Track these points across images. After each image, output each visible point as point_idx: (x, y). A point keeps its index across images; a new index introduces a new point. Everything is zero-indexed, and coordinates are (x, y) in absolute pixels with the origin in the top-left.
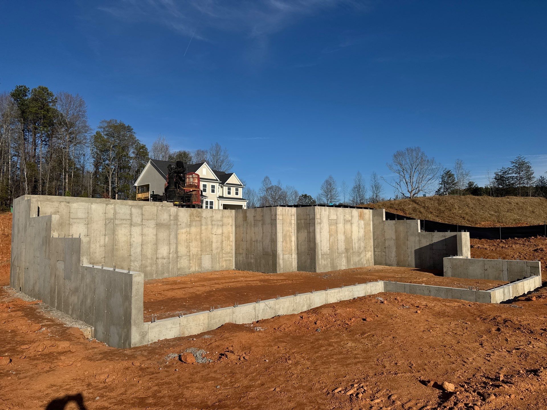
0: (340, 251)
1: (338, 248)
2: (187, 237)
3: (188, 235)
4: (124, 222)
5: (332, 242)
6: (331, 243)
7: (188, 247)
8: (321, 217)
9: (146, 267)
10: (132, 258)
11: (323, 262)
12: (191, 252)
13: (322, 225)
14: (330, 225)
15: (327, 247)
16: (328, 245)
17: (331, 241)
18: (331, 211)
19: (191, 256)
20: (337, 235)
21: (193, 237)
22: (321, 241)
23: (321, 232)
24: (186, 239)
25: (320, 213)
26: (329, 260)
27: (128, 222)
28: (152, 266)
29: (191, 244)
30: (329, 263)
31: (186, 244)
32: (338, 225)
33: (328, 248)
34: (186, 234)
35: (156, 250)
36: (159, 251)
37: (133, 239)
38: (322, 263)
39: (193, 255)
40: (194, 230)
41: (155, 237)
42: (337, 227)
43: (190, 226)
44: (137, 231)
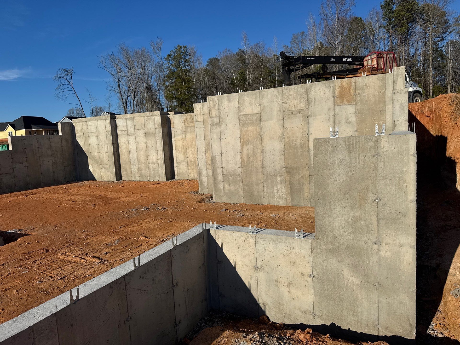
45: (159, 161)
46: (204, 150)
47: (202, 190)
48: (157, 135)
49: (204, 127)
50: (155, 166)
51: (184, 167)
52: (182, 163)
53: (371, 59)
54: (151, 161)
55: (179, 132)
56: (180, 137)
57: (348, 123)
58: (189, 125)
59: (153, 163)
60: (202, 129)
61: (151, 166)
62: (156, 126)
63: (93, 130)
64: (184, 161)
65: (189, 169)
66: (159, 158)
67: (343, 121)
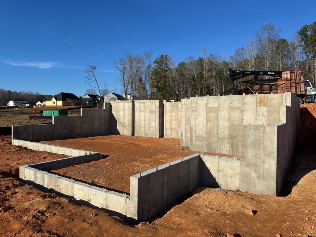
0: (221, 136)
1: (217, 132)
2: (170, 118)
3: (171, 117)
4: (138, 110)
5: (210, 128)
6: (208, 128)
7: (171, 123)
8: (196, 106)
9: (146, 131)
10: (141, 126)
11: (198, 143)
12: (172, 127)
13: (197, 112)
14: (208, 112)
15: (203, 131)
16: (205, 129)
17: (209, 126)
18: (211, 99)
19: (172, 128)
20: (218, 121)
21: (174, 119)
22: (196, 126)
23: (196, 118)
24: (170, 119)
25: (196, 102)
26: (205, 142)
27: (139, 110)
28: (148, 131)
29: (172, 122)
30: (205, 145)
31: (169, 122)
32: (219, 112)
33: (205, 132)
34: (170, 116)
35: (150, 124)
36: (151, 124)
37: (141, 118)
38: (196, 143)
39: (174, 128)
40: (174, 114)
41: (149, 117)
42: (218, 114)
43: (172, 112)
44: (142, 114)
45: (156, 127)
46: (185, 123)
47: (182, 144)
48: (156, 112)
49: (186, 111)
50: (153, 129)
51: (169, 131)
52: (169, 129)
53: (286, 73)
54: (151, 127)
55: (168, 111)
56: (169, 114)
57: (263, 116)
58: (174, 108)
59: (153, 128)
60: (185, 112)
61: (151, 129)
62: (156, 108)
63: (122, 107)
64: (170, 128)
65: (172, 133)
66: (156, 125)
67: (261, 115)
